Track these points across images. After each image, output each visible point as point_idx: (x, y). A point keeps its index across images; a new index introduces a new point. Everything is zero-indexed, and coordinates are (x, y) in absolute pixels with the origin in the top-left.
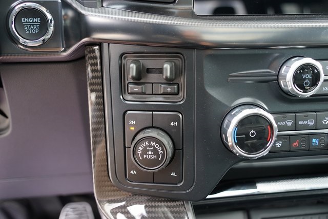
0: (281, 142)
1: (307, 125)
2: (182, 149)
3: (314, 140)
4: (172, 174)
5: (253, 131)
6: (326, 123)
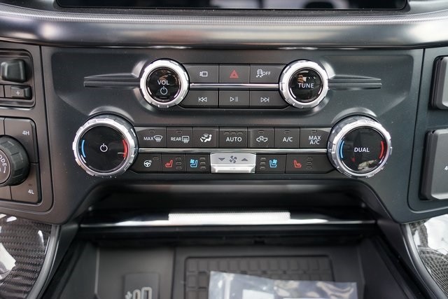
0: (150, 161)
1: (181, 142)
2: (39, 162)
3: (192, 161)
4: (30, 192)
5: (104, 145)
6: (205, 141)
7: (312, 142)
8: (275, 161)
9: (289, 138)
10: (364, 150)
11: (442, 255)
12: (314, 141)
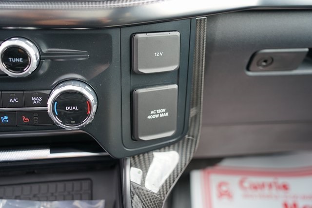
7: (35, 102)
8: (6, 118)
9: (15, 100)
10: (74, 108)
11: (154, 193)
12: (36, 101)
